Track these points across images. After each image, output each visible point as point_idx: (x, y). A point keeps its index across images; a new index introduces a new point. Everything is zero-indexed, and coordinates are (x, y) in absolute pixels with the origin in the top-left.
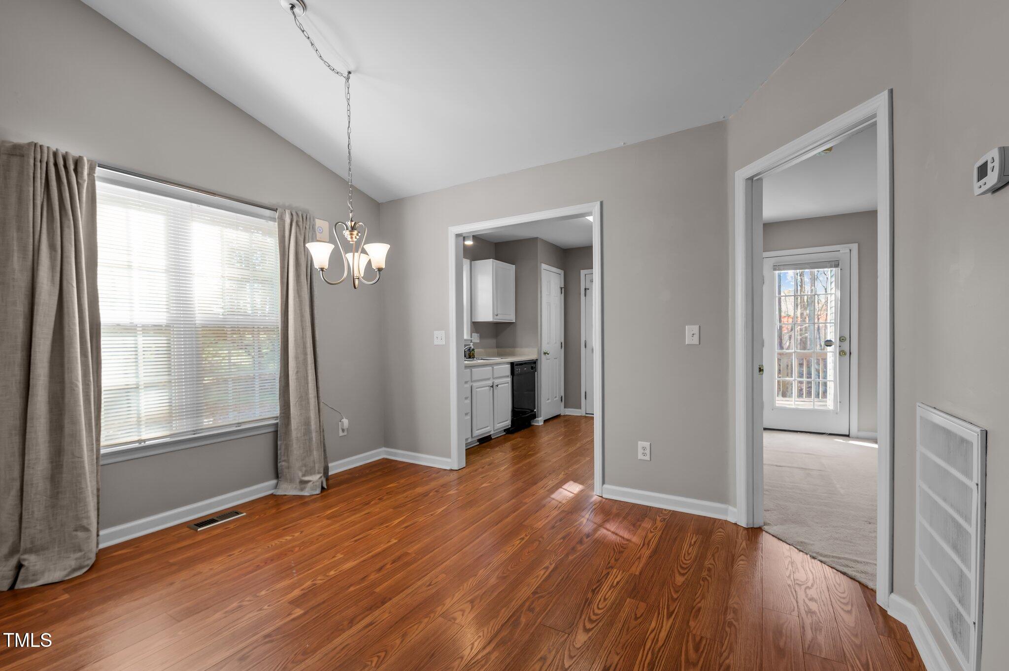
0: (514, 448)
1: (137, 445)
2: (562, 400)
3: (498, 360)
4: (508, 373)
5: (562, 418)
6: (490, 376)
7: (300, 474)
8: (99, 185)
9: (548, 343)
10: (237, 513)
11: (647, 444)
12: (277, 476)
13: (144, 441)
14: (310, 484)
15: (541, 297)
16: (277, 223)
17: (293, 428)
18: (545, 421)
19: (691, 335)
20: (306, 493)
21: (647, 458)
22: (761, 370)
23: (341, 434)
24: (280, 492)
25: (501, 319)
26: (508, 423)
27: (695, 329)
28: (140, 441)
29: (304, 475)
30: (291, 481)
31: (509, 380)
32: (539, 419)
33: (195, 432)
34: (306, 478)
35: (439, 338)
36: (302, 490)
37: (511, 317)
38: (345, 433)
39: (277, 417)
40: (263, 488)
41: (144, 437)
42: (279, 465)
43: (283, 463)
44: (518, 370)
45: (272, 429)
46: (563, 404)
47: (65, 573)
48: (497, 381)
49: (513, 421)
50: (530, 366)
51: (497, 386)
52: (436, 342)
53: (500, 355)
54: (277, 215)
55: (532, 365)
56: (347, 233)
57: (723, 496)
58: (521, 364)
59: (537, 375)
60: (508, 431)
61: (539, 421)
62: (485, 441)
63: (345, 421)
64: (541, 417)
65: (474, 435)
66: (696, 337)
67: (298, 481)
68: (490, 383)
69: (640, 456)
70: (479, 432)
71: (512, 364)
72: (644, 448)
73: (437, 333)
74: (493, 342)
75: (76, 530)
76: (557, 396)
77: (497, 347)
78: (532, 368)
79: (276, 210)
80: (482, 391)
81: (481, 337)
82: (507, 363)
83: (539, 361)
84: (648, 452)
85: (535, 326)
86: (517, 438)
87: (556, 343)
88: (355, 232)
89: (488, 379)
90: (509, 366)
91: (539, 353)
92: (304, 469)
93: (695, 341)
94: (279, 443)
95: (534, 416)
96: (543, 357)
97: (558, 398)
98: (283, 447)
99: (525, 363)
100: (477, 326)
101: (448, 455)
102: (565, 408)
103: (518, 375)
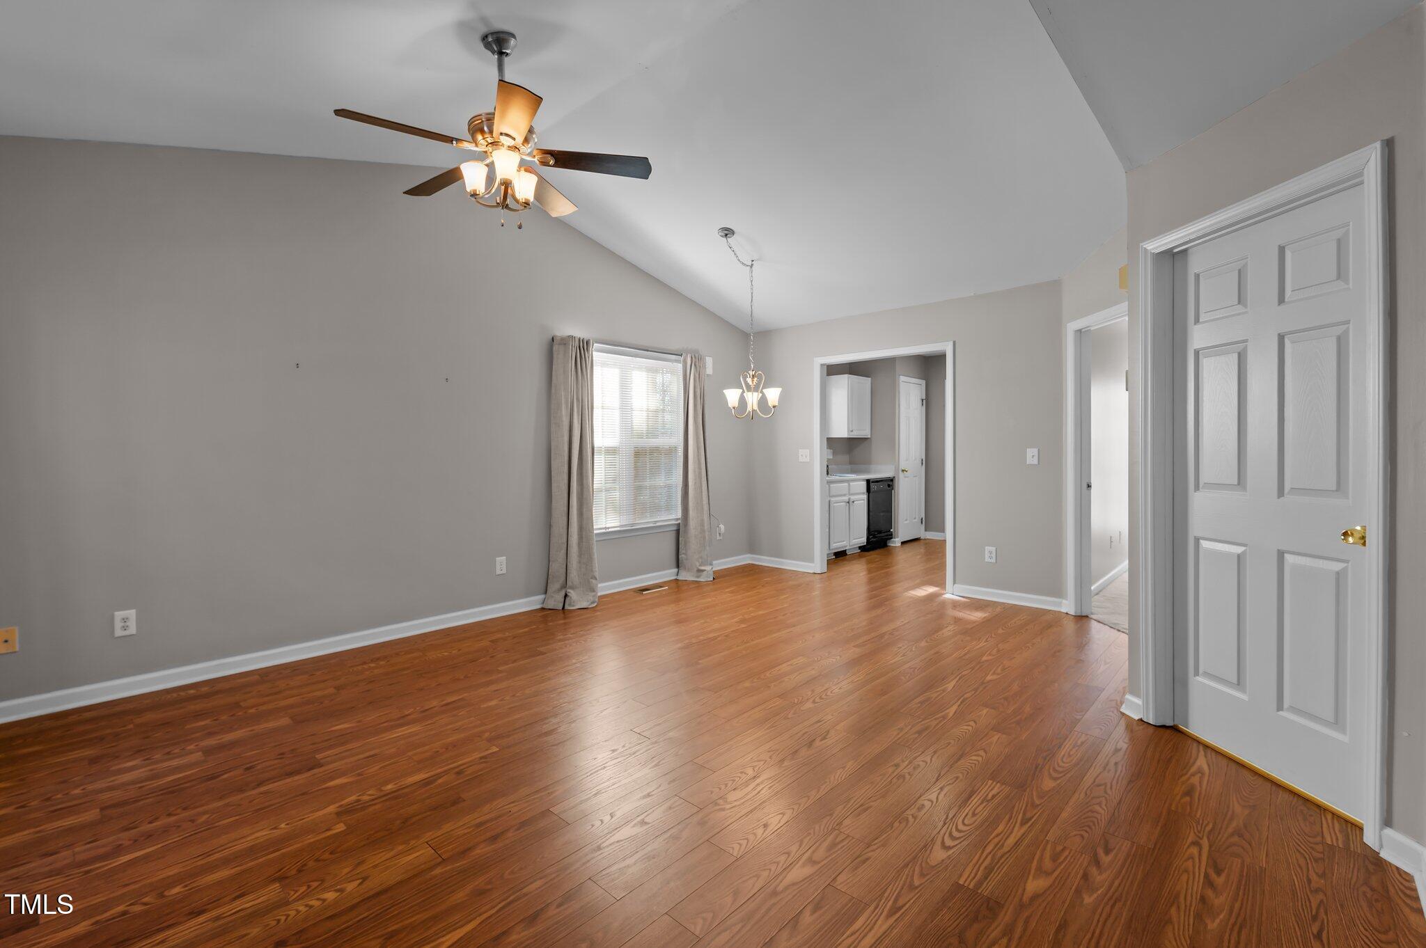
0: (869, 562)
1: (604, 531)
2: (922, 522)
3: (853, 476)
4: (864, 489)
5: (922, 541)
6: (846, 492)
7: (698, 564)
8: (594, 353)
9: (907, 460)
10: (661, 587)
11: (993, 549)
12: (678, 566)
13: (608, 528)
14: (705, 573)
15: (899, 411)
16: (681, 365)
17: (692, 527)
18: (903, 543)
19: (1031, 456)
20: (701, 579)
21: (993, 560)
22: (1089, 486)
23: (718, 538)
24: (680, 578)
25: (855, 435)
26: (863, 540)
27: (1035, 451)
28: (606, 528)
29: (700, 566)
30: (689, 570)
31: (865, 497)
32: (896, 539)
33: (633, 525)
34: (702, 568)
35: (803, 455)
36: (698, 577)
37: (866, 433)
38: (721, 538)
39: (679, 519)
40: (669, 574)
41: (608, 526)
42: (680, 557)
43: (683, 556)
44: (872, 485)
45: (675, 528)
46: (923, 527)
47: (589, 603)
48: (853, 498)
49: (868, 539)
50: (886, 483)
51: (853, 502)
52: (801, 459)
53: (853, 472)
54: (682, 359)
55: (890, 483)
56: (749, 380)
57: (1058, 592)
58: (877, 481)
59: (895, 492)
60: (863, 549)
61: (896, 542)
62: (840, 555)
63: (722, 526)
64: (898, 537)
65: (831, 548)
66: (1036, 458)
67: (695, 569)
68: (846, 498)
69: (987, 559)
70: (838, 546)
71: (868, 481)
72: (990, 552)
73: (801, 452)
74: (846, 458)
75: (592, 578)
76: (917, 517)
77: (851, 463)
78: (889, 486)
79: (681, 355)
80: (839, 505)
81: (834, 454)
82: (863, 480)
83: (896, 479)
84: (994, 555)
85: (892, 442)
86: (874, 555)
87: (915, 459)
88: (756, 379)
89: (845, 495)
90: (864, 483)
91: (897, 469)
92: (700, 560)
93: (1035, 462)
94: (680, 539)
95: (890, 536)
96: (901, 475)
97: (918, 520)
98: (683, 543)
99: (882, 481)
100: (832, 443)
101: (811, 560)
102: (926, 530)
103: (875, 492)
